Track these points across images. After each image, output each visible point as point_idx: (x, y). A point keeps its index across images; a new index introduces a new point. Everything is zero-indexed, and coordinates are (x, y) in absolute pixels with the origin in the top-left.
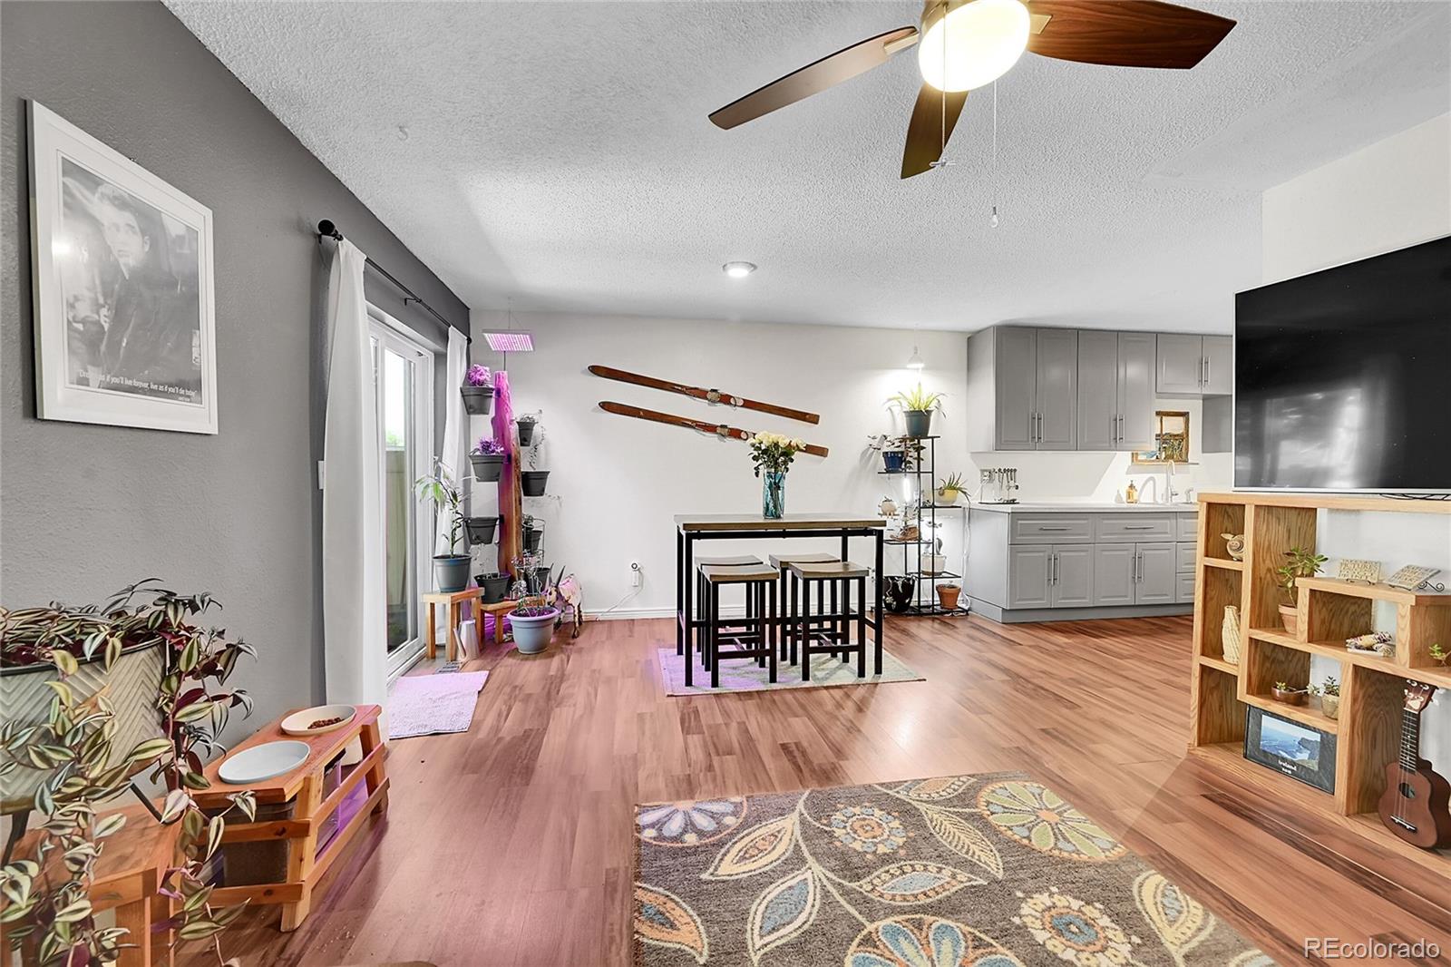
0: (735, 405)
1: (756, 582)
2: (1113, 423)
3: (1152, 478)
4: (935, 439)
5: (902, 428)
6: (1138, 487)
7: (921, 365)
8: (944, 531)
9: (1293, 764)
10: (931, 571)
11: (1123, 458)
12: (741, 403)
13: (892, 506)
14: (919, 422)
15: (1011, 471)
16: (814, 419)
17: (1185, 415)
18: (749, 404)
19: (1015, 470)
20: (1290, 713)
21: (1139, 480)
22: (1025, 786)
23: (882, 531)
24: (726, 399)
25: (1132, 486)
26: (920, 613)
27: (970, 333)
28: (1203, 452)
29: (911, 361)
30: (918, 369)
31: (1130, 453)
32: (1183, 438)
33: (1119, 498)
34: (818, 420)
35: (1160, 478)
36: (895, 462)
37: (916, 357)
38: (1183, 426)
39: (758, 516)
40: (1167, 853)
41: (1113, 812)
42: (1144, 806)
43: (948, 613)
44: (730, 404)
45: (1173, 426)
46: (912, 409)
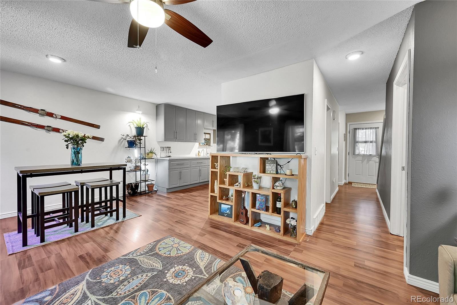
0: (56, 118)
1: (67, 193)
2: (194, 135)
3: (203, 150)
4: (145, 137)
5: (134, 133)
6: (200, 152)
7: (141, 112)
8: (149, 167)
9: (226, 214)
10: (145, 180)
11: (197, 144)
12: (60, 117)
13: (130, 159)
14: (140, 131)
15: (169, 147)
16: (98, 127)
17: (210, 134)
18: (63, 118)
19: (170, 147)
20: (226, 202)
21: (201, 150)
22: (170, 239)
23: (125, 168)
24: (50, 115)
25: (199, 152)
26: (141, 194)
27: (157, 104)
28: (213, 143)
29: (137, 110)
30: (140, 113)
31: (198, 143)
32: (209, 139)
33: (196, 155)
34: (100, 127)
35: (205, 149)
36: (131, 144)
37: (139, 109)
38: (209, 136)
39: (68, 165)
40: (203, 244)
41: (192, 238)
42: (198, 234)
43: (151, 192)
44: (52, 117)
45: (207, 136)
46: (138, 126)
